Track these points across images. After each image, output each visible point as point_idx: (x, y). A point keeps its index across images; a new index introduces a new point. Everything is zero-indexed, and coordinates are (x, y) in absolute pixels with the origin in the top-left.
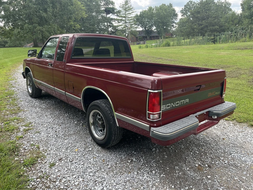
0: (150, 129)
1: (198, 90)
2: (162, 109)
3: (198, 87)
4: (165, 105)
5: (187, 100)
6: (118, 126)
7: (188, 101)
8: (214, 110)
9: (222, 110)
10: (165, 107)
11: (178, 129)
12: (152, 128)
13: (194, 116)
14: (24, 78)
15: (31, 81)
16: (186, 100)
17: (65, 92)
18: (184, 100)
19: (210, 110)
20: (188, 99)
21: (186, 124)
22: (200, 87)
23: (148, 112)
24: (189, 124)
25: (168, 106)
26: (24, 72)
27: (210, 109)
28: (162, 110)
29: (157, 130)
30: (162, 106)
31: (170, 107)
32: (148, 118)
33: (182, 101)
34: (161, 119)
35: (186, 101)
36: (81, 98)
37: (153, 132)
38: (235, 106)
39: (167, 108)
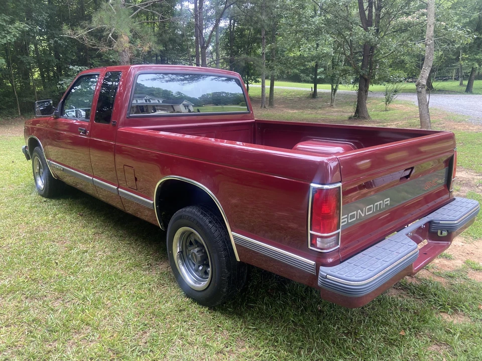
0: (317, 270)
1: (407, 177)
2: (343, 222)
3: (406, 172)
4: (346, 216)
5: (387, 201)
6: (238, 260)
7: (389, 202)
8: (440, 219)
9: (456, 218)
10: (346, 219)
11: (381, 268)
12: (322, 268)
13: (404, 234)
14: (28, 158)
15: (43, 165)
16: (385, 200)
17: (118, 188)
18: (382, 202)
19: (433, 219)
20: (389, 199)
21: (395, 256)
22: (410, 171)
23: (310, 232)
24: (400, 255)
25: (352, 217)
26: (26, 147)
27: (431, 217)
28: (341, 225)
29: (336, 274)
30: (342, 217)
31: (355, 219)
32: (312, 245)
33: (378, 203)
34: (339, 246)
35: (386, 203)
36: (153, 201)
37: (326, 278)
38: (476, 208)
39: (349, 221)
